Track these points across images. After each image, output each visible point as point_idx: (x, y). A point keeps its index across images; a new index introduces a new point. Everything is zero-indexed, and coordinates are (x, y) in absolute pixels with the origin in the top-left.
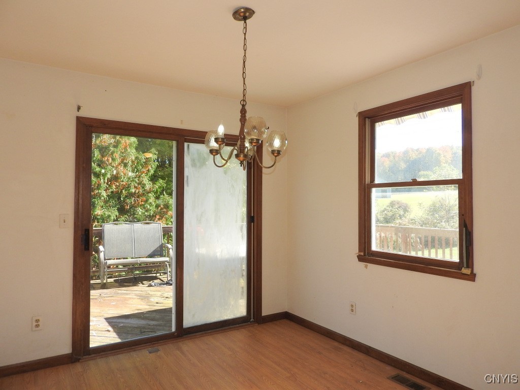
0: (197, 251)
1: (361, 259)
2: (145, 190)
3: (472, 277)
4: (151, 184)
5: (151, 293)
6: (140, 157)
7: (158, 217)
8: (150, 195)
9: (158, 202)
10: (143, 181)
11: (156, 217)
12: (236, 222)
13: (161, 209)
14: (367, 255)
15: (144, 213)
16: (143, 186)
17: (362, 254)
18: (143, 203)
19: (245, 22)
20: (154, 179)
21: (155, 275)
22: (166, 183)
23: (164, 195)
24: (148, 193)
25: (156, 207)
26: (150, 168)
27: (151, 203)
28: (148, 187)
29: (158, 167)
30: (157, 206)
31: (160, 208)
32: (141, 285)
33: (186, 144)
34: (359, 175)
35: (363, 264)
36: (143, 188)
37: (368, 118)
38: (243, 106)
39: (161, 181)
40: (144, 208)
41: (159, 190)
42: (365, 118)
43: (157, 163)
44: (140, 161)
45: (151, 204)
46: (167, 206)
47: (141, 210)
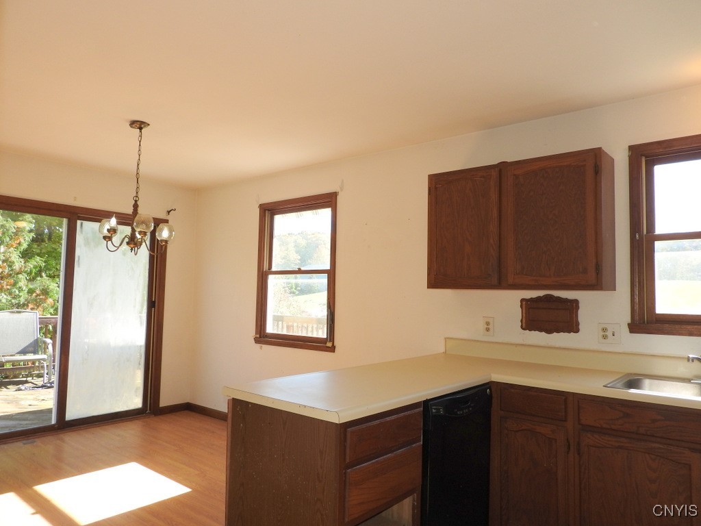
0: (86, 340)
1: (257, 341)
2: (12, 270)
3: (332, 349)
4: (23, 262)
5: (19, 397)
6: (7, 225)
7: (31, 306)
8: (20, 276)
9: (31, 287)
10: (10, 257)
11: (28, 306)
12: (134, 307)
13: (36, 296)
14: (262, 337)
15: (10, 301)
16: (11, 264)
17: (258, 336)
18: (9, 287)
19: (141, 132)
20: (26, 255)
21: (25, 379)
22: (45, 262)
23: (41, 277)
24: (18, 274)
25: (28, 292)
26: (22, 241)
27: (20, 287)
28: (17, 267)
29: (33, 240)
30: (31, 292)
31: (34, 294)
32: (5, 389)
33: (79, 222)
34: (258, 263)
35: (258, 345)
36: (10, 266)
37: (268, 210)
38: (136, 201)
39: (38, 259)
40: (10, 294)
41: (34, 270)
42: (265, 210)
43: (32, 235)
44: (8, 230)
45: (20, 289)
46: (45, 292)
47: (5, 297)
